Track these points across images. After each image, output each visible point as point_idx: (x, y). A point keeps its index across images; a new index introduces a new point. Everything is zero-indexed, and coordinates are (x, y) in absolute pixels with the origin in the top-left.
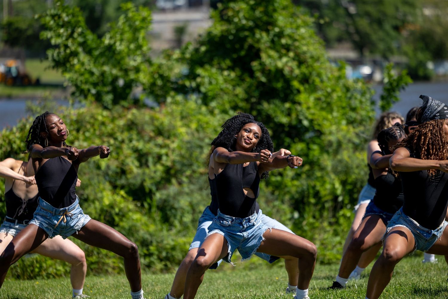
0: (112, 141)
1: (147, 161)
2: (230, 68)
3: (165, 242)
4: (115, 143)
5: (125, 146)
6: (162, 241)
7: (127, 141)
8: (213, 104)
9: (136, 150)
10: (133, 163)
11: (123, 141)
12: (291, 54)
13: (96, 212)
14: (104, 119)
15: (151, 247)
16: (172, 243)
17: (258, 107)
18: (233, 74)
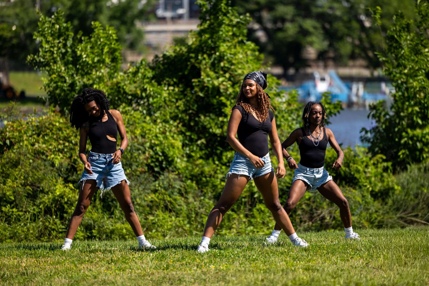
0: (67, 144)
2: (175, 84)
4: (69, 145)
6: (103, 226)
12: (227, 75)
13: (49, 202)
14: (60, 126)
15: (94, 231)
16: (111, 228)
17: (197, 119)
18: (177, 90)
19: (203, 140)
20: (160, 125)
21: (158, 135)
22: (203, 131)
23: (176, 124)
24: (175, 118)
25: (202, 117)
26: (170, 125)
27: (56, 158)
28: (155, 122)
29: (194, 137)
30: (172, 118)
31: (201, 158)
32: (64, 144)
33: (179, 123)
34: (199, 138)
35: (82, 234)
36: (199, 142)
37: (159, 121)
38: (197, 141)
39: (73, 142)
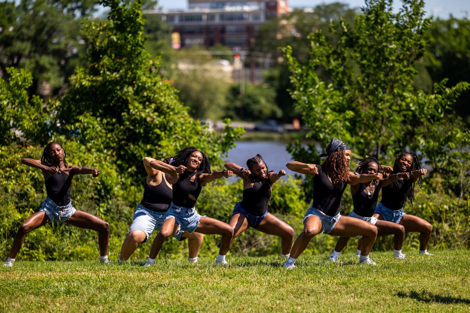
0: (12, 171)
1: (42, 187)
2: (103, 116)
3: (65, 250)
4: (15, 173)
5: (24, 176)
6: (63, 249)
7: (25, 171)
8: (89, 145)
9: (33, 179)
10: (31, 189)
11: (22, 171)
13: (9, 225)
14: (3, 153)
15: (55, 254)
16: (70, 251)
17: (126, 148)
18: (105, 121)
19: (134, 168)
20: (95, 155)
21: (95, 164)
22: (133, 159)
23: (109, 153)
24: (108, 147)
25: (132, 146)
26: (104, 154)
27: (9, 184)
28: (89, 150)
29: (125, 165)
30: (105, 148)
31: (132, 184)
32: (10, 171)
33: (112, 153)
34: (130, 166)
35: (44, 256)
36: (130, 170)
37: (93, 150)
38: (128, 169)
39: (19, 169)
